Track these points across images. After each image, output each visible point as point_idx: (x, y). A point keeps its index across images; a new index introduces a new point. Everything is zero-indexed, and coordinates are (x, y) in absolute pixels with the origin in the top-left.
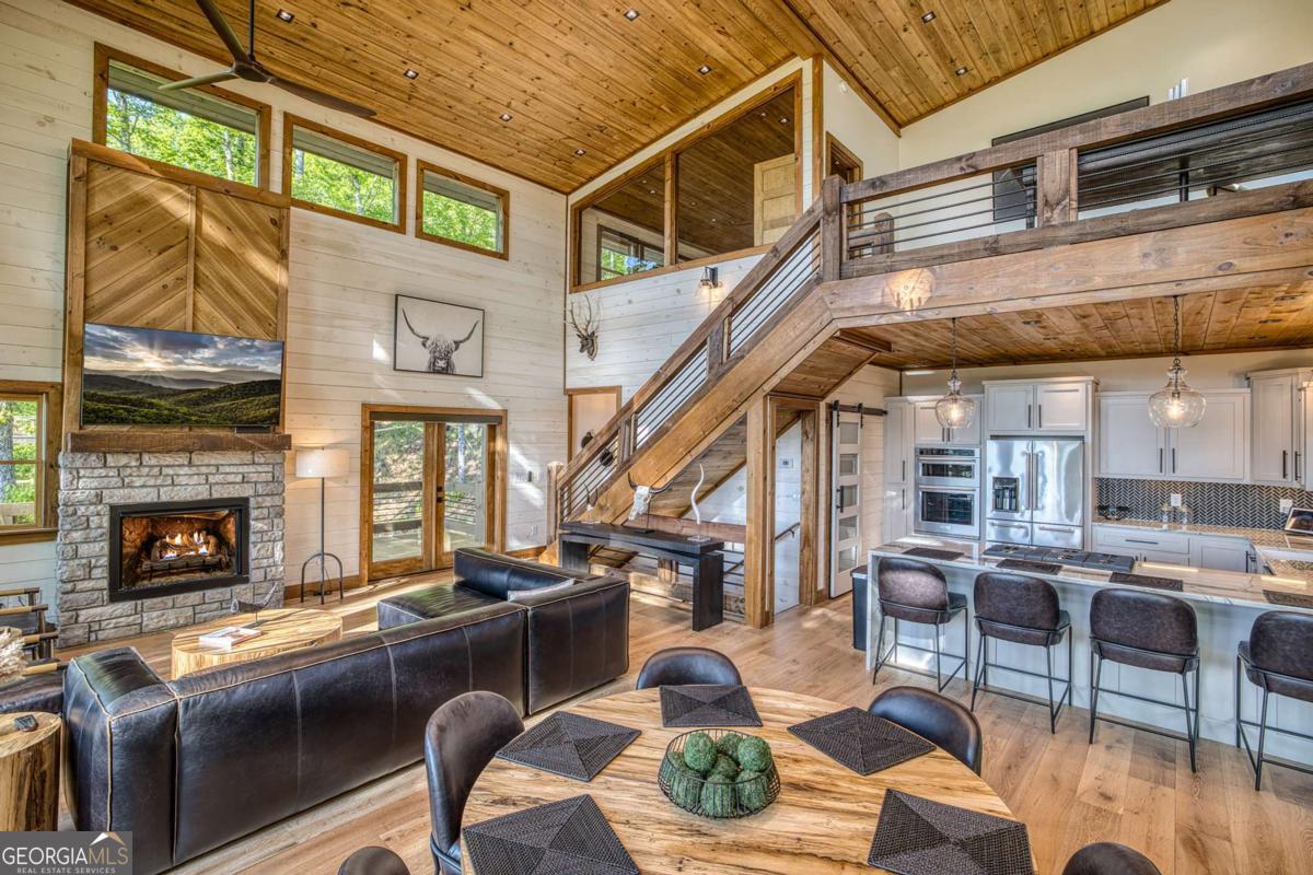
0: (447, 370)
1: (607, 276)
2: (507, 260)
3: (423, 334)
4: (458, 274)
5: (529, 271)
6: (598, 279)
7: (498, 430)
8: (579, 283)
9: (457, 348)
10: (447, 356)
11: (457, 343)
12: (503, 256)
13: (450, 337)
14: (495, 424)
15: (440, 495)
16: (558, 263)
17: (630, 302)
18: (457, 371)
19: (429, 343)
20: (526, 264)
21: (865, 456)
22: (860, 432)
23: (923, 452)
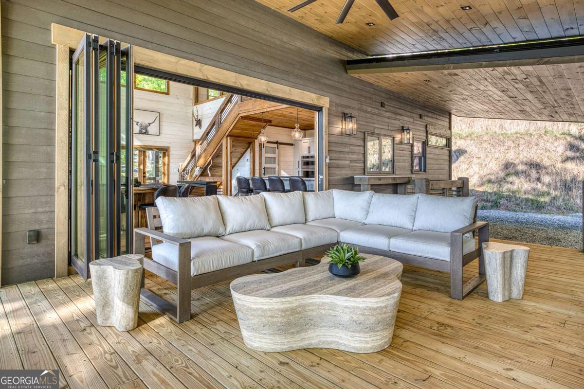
0: (146, 133)
1: (210, 98)
2: (169, 95)
3: (136, 121)
4: (150, 101)
5: (178, 99)
6: (208, 98)
7: (166, 153)
8: (197, 102)
9: (149, 125)
10: (146, 128)
11: (150, 124)
12: (167, 94)
13: (147, 122)
14: (165, 151)
15: (144, 175)
16: (189, 95)
17: (210, 109)
18: (150, 133)
19: (139, 124)
20: (177, 96)
21: (282, 159)
22: (277, 150)
23: (303, 157)
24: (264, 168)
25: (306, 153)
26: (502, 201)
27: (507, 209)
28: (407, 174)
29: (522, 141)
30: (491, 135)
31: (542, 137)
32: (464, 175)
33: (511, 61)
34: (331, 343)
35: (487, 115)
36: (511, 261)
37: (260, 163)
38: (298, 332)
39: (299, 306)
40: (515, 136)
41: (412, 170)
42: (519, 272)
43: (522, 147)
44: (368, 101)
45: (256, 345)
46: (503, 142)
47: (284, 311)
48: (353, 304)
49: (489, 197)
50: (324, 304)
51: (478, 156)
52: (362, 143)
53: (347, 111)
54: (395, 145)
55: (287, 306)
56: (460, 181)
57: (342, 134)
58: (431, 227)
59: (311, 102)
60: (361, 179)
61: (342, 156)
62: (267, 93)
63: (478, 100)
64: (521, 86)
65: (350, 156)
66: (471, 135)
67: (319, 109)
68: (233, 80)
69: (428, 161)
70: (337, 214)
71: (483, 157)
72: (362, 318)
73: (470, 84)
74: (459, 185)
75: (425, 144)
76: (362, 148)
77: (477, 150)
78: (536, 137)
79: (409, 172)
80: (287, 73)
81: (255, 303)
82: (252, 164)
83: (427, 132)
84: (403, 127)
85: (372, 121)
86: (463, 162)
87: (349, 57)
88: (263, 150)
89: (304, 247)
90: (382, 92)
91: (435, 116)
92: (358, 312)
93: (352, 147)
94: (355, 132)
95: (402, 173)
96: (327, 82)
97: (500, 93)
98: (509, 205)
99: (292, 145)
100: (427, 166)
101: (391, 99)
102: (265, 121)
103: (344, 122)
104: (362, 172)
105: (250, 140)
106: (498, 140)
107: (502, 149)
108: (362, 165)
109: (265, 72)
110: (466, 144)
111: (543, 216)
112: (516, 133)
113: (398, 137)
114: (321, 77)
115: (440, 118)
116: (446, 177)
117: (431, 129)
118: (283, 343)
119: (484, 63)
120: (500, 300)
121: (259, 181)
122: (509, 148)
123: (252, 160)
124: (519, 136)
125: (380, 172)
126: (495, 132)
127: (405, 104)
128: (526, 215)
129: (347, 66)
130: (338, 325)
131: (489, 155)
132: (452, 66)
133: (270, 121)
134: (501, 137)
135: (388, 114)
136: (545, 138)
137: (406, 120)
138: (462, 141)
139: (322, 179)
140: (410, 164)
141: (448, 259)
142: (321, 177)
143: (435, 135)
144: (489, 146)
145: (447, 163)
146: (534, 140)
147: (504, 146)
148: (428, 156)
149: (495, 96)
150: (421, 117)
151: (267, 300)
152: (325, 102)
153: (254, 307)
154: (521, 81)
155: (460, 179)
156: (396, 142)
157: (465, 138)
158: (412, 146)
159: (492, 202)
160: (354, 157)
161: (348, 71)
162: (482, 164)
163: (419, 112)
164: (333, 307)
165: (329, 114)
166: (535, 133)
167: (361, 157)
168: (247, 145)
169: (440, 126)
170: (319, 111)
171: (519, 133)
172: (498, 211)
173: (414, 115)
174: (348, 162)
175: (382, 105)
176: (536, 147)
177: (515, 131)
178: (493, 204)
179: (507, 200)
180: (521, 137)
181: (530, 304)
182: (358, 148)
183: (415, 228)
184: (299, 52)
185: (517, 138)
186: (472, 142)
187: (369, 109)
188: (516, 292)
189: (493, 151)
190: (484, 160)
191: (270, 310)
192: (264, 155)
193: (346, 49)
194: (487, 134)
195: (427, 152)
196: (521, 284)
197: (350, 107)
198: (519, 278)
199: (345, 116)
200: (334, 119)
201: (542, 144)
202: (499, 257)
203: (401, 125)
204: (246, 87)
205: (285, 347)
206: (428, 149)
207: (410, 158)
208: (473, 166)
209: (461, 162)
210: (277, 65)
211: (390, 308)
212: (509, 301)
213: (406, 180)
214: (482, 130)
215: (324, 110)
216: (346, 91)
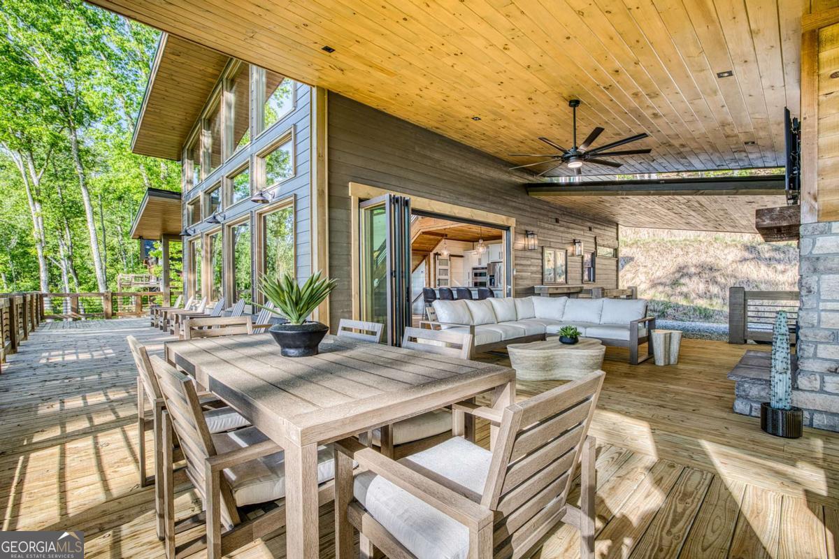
21: (453, 270)
22: (449, 262)
23: (474, 269)
24: (439, 280)
25: (476, 265)
26: (670, 311)
27: (674, 318)
28: (578, 284)
29: (691, 249)
30: (658, 243)
31: (712, 244)
32: (630, 284)
33: (674, 191)
34: (568, 376)
35: (654, 225)
36: (670, 339)
37: (435, 275)
38: (550, 370)
39: (552, 355)
40: (683, 243)
41: (582, 280)
42: (675, 347)
43: (691, 255)
44: (545, 218)
45: (526, 377)
46: (671, 250)
47: (544, 357)
48: (581, 353)
49: (656, 306)
50: (565, 354)
51: (644, 264)
52: (540, 256)
53: (528, 228)
54: (568, 258)
55: (546, 355)
56: (630, 290)
57: (525, 249)
58: (614, 321)
59: (502, 223)
60: (541, 289)
61: (525, 268)
62: (471, 218)
63: (646, 215)
64: (684, 206)
65: (532, 268)
66: (637, 243)
67: (508, 229)
68: (449, 210)
69: (597, 271)
70: (537, 315)
71: (650, 266)
72: (586, 361)
73: (640, 204)
74: (629, 294)
75: (594, 255)
76: (540, 261)
77: (643, 258)
78: (706, 244)
79: (580, 282)
80: (484, 200)
81: (529, 353)
82: (427, 276)
83: (596, 243)
84: (574, 240)
85: (548, 236)
86: (628, 271)
87: (530, 180)
88: (437, 262)
89: (526, 335)
90: (557, 209)
91: (603, 228)
92: (585, 358)
93: (533, 260)
94: (536, 248)
95: (575, 283)
96: (514, 204)
97: (666, 211)
98: (676, 314)
99: (462, 256)
100: (596, 276)
101: (564, 214)
102: (442, 235)
103: (526, 239)
104: (540, 282)
105: (425, 253)
106: (666, 247)
107: (670, 257)
108: (541, 276)
109: (469, 201)
110: (632, 251)
111: (711, 325)
112: (685, 240)
113: (570, 249)
114: (509, 200)
115: (609, 229)
116: (614, 286)
117: (599, 241)
118: (542, 376)
119: (652, 192)
120: (662, 364)
121: (447, 292)
122: (677, 256)
123: (427, 272)
124: (688, 243)
125: (555, 283)
126: (663, 239)
127: (576, 218)
128: (693, 324)
129: (529, 189)
130: (572, 366)
131: (656, 264)
132: (625, 192)
133: (446, 235)
134: (669, 244)
135: (562, 229)
136: (715, 245)
137: (576, 233)
138: (628, 249)
139: (510, 289)
140: (580, 275)
141: (628, 339)
142: (509, 287)
143: (603, 246)
144: (656, 254)
145: (615, 273)
146: (703, 247)
147: (672, 253)
148: (597, 266)
149: (662, 212)
150: (590, 229)
151: (536, 351)
152: (512, 222)
153: (528, 355)
154: (684, 204)
155: (629, 288)
156: (569, 254)
157: (631, 246)
158: (583, 257)
159: (659, 311)
160: (534, 269)
161: (529, 193)
162: (649, 273)
163: (589, 224)
164: (570, 356)
165: (515, 232)
166: (704, 240)
167: (540, 268)
168: (422, 258)
169: (608, 237)
170: (506, 230)
171: (688, 240)
172: (664, 321)
173: (585, 228)
174: (529, 274)
175: (557, 221)
176: (705, 255)
177: (684, 238)
178: (660, 314)
179: (675, 310)
180: (690, 245)
181: (681, 366)
182: (538, 261)
183: (601, 323)
184: (493, 181)
185: (686, 245)
186: (638, 249)
187: (546, 225)
188: (673, 360)
189: (661, 259)
190: (651, 269)
191: (536, 357)
192: (438, 267)
193: (527, 173)
194: (654, 241)
195: (596, 262)
196: (676, 355)
197: (531, 225)
198: (675, 351)
199: (527, 234)
200: (519, 236)
201: (711, 252)
202: (662, 337)
203: (573, 238)
204: (458, 215)
205: (543, 378)
206: (597, 260)
207: (580, 269)
208: (639, 275)
209: (626, 271)
210: (478, 194)
211: (601, 357)
212: (668, 364)
213: (578, 290)
214: (649, 236)
215: (511, 229)
216: (528, 211)
